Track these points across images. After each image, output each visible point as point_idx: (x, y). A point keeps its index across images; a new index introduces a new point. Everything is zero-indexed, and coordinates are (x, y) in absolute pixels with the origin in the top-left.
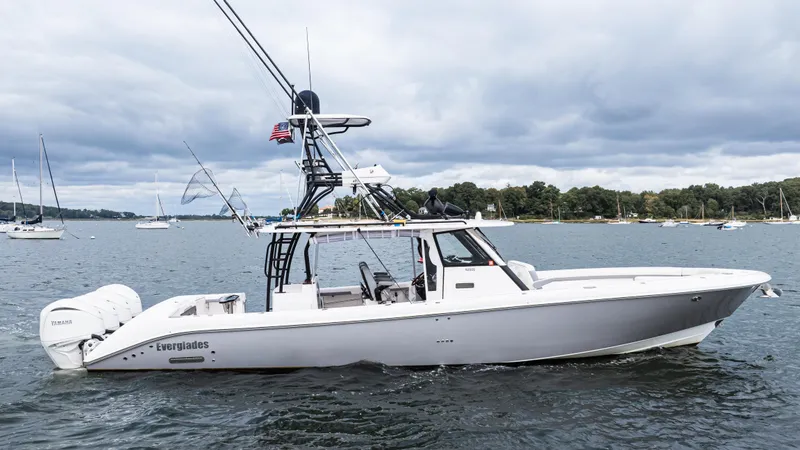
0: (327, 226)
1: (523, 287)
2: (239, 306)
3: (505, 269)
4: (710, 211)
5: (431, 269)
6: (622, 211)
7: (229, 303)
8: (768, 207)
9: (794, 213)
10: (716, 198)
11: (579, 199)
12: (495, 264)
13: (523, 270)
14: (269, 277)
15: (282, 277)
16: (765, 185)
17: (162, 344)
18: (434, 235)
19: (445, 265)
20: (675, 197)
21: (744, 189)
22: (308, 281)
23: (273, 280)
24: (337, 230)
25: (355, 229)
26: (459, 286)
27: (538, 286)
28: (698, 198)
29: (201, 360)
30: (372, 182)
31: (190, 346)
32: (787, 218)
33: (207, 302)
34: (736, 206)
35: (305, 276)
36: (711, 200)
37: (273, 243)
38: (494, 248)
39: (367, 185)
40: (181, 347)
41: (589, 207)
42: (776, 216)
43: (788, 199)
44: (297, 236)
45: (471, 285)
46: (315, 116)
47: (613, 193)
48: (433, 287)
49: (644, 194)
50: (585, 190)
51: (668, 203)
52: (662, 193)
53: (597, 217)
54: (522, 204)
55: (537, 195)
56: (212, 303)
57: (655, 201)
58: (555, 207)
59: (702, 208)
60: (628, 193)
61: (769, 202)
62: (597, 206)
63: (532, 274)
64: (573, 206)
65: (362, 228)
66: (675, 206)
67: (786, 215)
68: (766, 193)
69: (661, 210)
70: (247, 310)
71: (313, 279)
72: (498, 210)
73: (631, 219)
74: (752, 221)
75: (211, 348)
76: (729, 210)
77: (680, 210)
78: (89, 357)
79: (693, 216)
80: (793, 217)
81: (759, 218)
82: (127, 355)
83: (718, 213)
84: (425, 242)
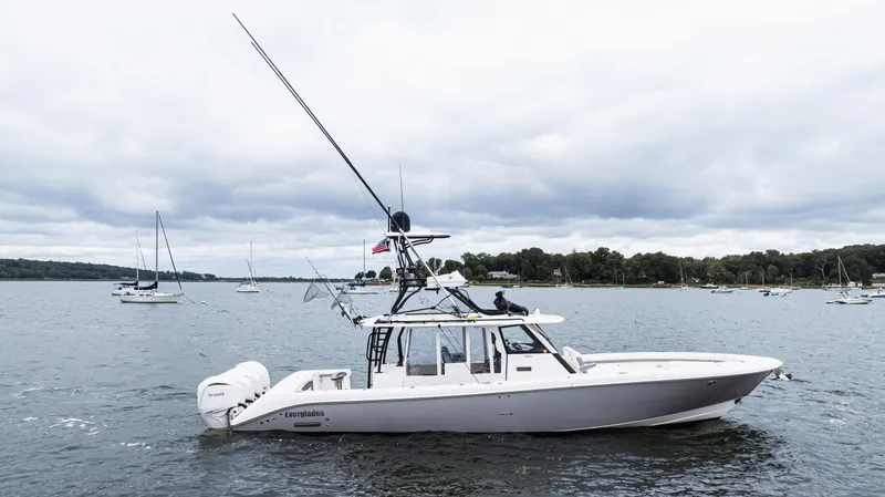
0: (415, 322)
1: (571, 371)
2: (346, 382)
3: (557, 356)
4: (770, 277)
5: (497, 355)
6: (684, 277)
7: (338, 380)
8: (827, 274)
9: (852, 280)
10: (776, 264)
11: (641, 265)
12: (548, 352)
13: (570, 355)
14: (370, 360)
15: (380, 360)
16: (825, 251)
17: (288, 412)
18: (500, 328)
19: (508, 351)
20: (736, 264)
21: (805, 256)
22: (400, 364)
23: (373, 363)
24: (422, 325)
25: (437, 324)
26: (519, 369)
27: (584, 371)
28: (758, 265)
29: (319, 425)
30: (452, 286)
31: (310, 414)
32: (846, 284)
33: (321, 376)
34: (795, 271)
35: (398, 359)
36: (771, 266)
37: (374, 334)
38: (548, 339)
39: (447, 288)
40: (303, 414)
41: (653, 272)
42: (835, 282)
43: (847, 266)
44: (391, 329)
45: (529, 369)
46: (406, 234)
47: (674, 260)
48: (498, 370)
49: (706, 259)
50: (648, 256)
51: (729, 269)
52: (724, 259)
53: (660, 282)
54: (587, 269)
55: (601, 261)
56: (324, 378)
57: (716, 267)
58: (619, 273)
59: (762, 274)
60: (690, 259)
61: (828, 268)
62: (660, 271)
63: (579, 359)
64: (637, 271)
65: (442, 324)
66: (736, 272)
67: (845, 282)
68: (825, 260)
69: (722, 275)
70: (353, 386)
71: (405, 363)
72: (564, 275)
73: (693, 284)
74: (811, 287)
75: (326, 416)
76: (789, 276)
77: (740, 277)
78: (234, 422)
79: (754, 281)
80: (852, 284)
81: (818, 285)
82: (263, 420)
83: (777, 279)
84: (493, 334)
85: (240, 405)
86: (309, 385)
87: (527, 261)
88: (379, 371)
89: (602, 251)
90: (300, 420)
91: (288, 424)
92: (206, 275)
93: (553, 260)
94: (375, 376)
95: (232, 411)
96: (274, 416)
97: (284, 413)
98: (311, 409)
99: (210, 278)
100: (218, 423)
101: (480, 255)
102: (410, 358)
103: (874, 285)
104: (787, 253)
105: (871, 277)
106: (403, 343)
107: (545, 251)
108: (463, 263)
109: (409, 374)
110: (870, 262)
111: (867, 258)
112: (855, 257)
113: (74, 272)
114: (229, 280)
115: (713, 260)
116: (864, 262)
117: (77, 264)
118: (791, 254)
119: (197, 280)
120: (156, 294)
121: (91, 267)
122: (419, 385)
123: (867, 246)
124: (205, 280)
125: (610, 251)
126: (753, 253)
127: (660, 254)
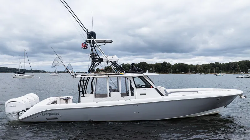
1: (162, 95)
2: (70, 101)
3: (156, 89)
4: (217, 70)
5: (132, 89)
6: (190, 71)
7: (67, 100)
8: (234, 70)
9: (242, 71)
10: (219, 67)
11: (177, 67)
12: (153, 87)
13: (162, 89)
14: (80, 91)
15: (84, 91)
16: (234, 63)
17: (44, 113)
18: (133, 78)
19: (137, 88)
20: (206, 66)
21: (228, 64)
22: (92, 93)
24: (101, 76)
25: (107, 76)
26: (141, 94)
27: (167, 95)
28: (213, 67)
29: (57, 119)
30: (113, 61)
31: (53, 114)
34: (224, 69)
35: (91, 91)
36: (217, 67)
37: (81, 81)
38: (152, 82)
39: (111, 62)
40: (50, 114)
41: (180, 69)
42: (236, 72)
43: (240, 67)
44: (89, 78)
45: (145, 94)
46: (94, 40)
47: (187, 65)
49: (197, 65)
50: (179, 64)
51: (204, 68)
52: (202, 65)
53: (183, 72)
54: (160, 68)
55: (165, 66)
56: (62, 100)
57: (200, 67)
58: (170, 69)
59: (214, 69)
60: (192, 65)
61: (235, 68)
62: (182, 69)
63: (165, 91)
64: (176, 69)
65: (110, 76)
66: (206, 69)
67: (240, 72)
68: (234, 65)
69: (202, 70)
70: (73, 102)
71: (94, 92)
72: (153, 70)
73: (193, 73)
74: (229, 73)
75: (60, 115)
76: (222, 70)
77: (207, 70)
78: (21, 118)
79: (212, 72)
80: (242, 73)
81: (231, 73)
82: (33, 117)
83: (219, 71)
84: (130, 80)
85: (23, 111)
86: (55, 102)
87: (141, 66)
88: (83, 96)
89: (165, 63)
90: (49, 117)
91: (43, 118)
92: (43, 71)
93: (150, 65)
94: (82, 98)
95: (20, 113)
96: (37, 115)
97: (42, 114)
98: (53, 112)
99: (44, 72)
100: (14, 118)
101: (127, 64)
102: (96, 91)
103: (249, 73)
104: (222, 63)
105: (248, 70)
106: (93, 84)
107: (147, 63)
108: (122, 66)
109: (96, 97)
110: (248, 66)
111: (247, 65)
112: (243, 64)
113: (2, 70)
114: (50, 72)
115: (199, 65)
116: (246, 66)
117: (3, 67)
118: (223, 63)
119: (40, 72)
120: (25, 75)
121: (7, 68)
122: (100, 101)
123: (246, 61)
124: (42, 72)
125: (167, 63)
126: (211, 63)
127: (183, 63)
